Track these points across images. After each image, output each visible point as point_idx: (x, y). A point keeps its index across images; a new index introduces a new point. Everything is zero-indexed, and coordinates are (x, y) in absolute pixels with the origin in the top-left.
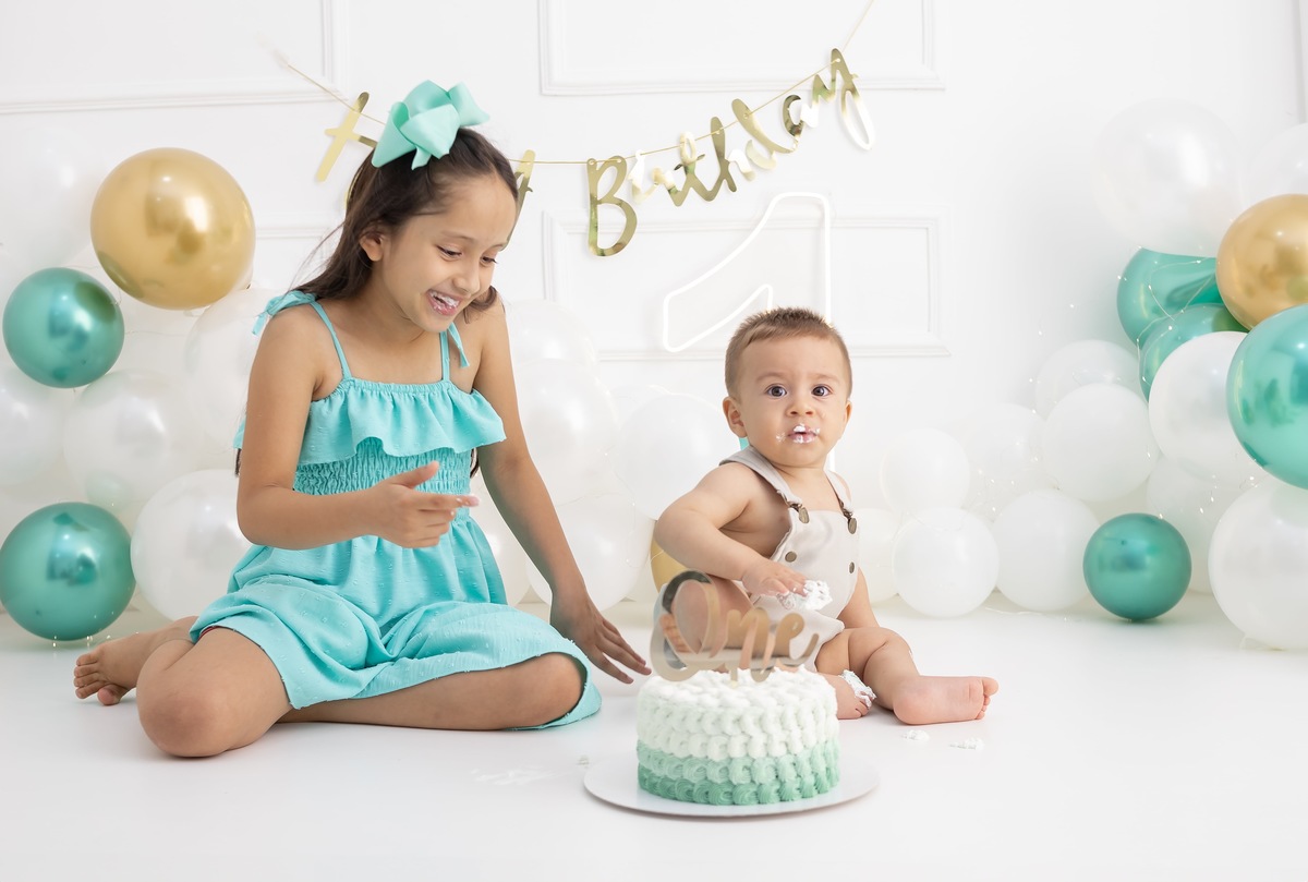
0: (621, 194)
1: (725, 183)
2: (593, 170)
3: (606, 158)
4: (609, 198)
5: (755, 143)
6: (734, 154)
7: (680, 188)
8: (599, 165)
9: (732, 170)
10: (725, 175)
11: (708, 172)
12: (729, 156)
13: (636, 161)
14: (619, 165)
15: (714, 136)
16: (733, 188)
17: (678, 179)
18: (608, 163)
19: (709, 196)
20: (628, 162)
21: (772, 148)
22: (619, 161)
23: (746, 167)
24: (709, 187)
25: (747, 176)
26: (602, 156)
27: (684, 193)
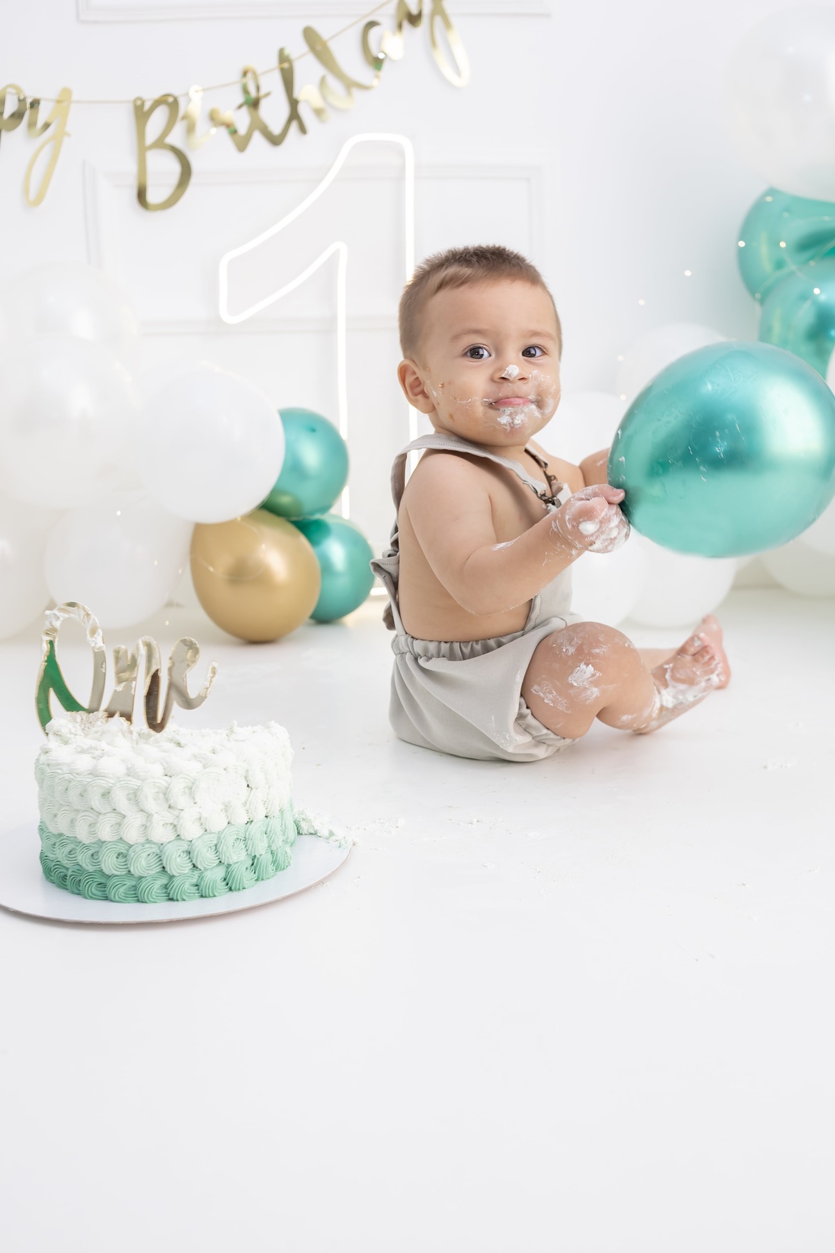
0: (175, 138)
1: (294, 125)
2: (141, 114)
3: (157, 95)
4: (160, 144)
5: (332, 81)
6: (307, 92)
7: (242, 129)
8: (147, 106)
9: (303, 110)
10: (294, 115)
11: (274, 112)
12: (299, 93)
13: (190, 100)
14: (171, 104)
15: (283, 71)
16: (303, 129)
17: (242, 120)
18: (158, 103)
19: (275, 140)
20: (182, 102)
21: (350, 85)
22: (171, 100)
23: (318, 102)
24: (276, 129)
25: (318, 112)
26: (150, 96)
27: (248, 137)
